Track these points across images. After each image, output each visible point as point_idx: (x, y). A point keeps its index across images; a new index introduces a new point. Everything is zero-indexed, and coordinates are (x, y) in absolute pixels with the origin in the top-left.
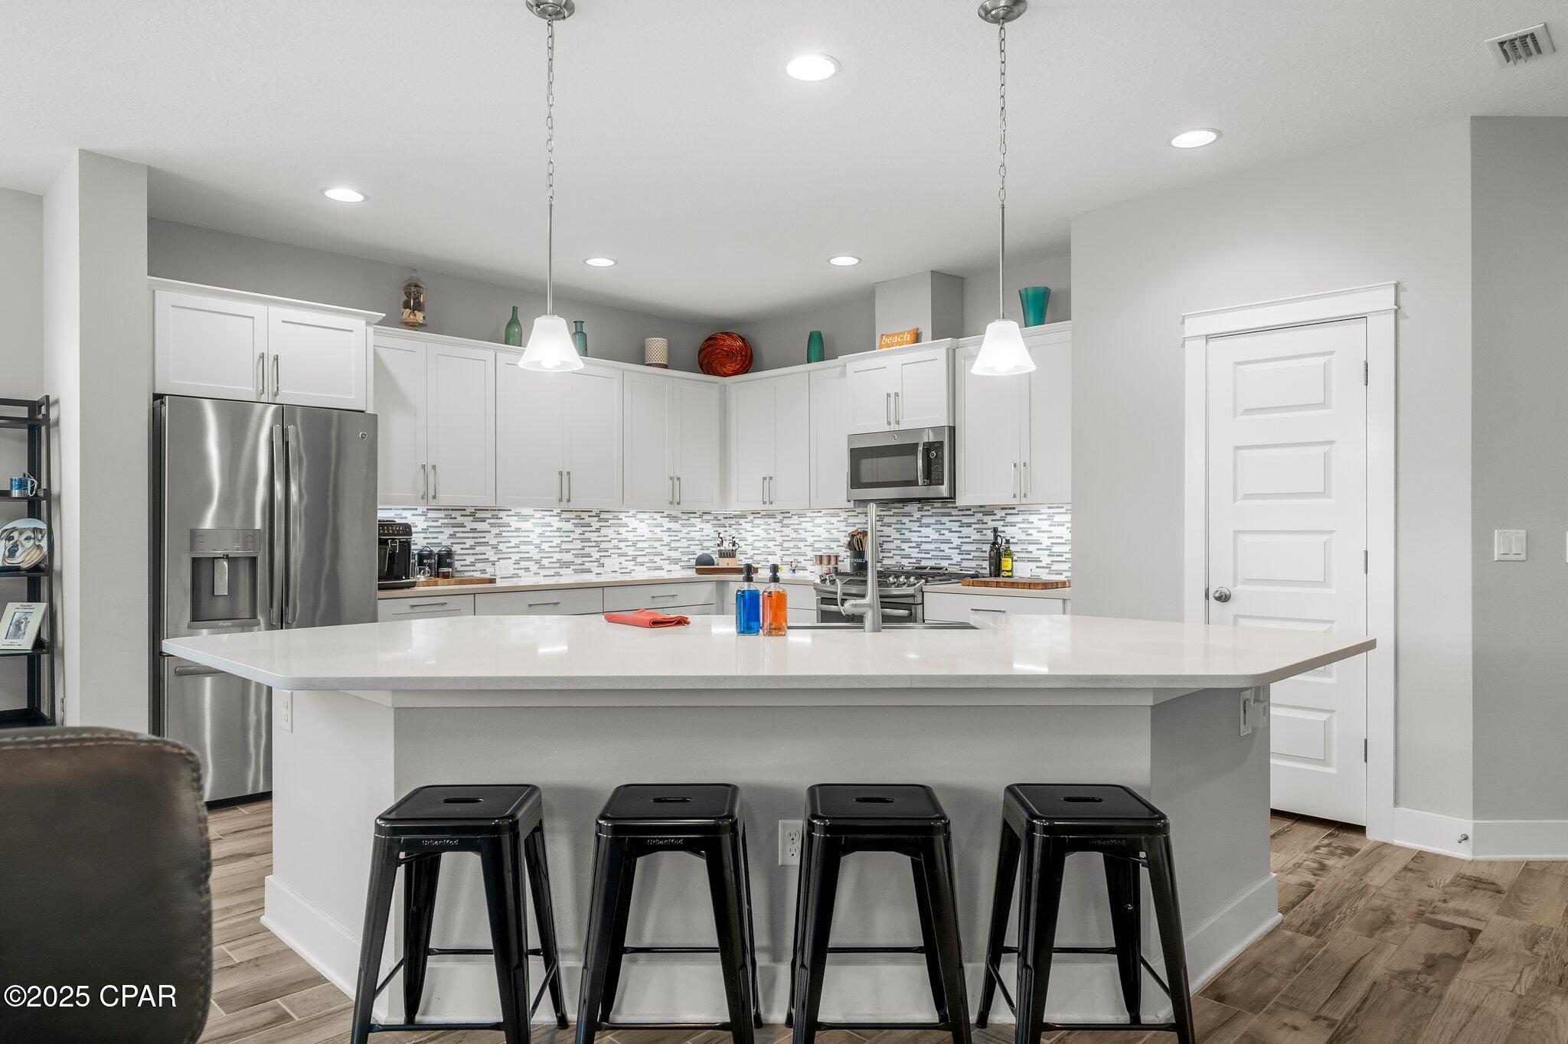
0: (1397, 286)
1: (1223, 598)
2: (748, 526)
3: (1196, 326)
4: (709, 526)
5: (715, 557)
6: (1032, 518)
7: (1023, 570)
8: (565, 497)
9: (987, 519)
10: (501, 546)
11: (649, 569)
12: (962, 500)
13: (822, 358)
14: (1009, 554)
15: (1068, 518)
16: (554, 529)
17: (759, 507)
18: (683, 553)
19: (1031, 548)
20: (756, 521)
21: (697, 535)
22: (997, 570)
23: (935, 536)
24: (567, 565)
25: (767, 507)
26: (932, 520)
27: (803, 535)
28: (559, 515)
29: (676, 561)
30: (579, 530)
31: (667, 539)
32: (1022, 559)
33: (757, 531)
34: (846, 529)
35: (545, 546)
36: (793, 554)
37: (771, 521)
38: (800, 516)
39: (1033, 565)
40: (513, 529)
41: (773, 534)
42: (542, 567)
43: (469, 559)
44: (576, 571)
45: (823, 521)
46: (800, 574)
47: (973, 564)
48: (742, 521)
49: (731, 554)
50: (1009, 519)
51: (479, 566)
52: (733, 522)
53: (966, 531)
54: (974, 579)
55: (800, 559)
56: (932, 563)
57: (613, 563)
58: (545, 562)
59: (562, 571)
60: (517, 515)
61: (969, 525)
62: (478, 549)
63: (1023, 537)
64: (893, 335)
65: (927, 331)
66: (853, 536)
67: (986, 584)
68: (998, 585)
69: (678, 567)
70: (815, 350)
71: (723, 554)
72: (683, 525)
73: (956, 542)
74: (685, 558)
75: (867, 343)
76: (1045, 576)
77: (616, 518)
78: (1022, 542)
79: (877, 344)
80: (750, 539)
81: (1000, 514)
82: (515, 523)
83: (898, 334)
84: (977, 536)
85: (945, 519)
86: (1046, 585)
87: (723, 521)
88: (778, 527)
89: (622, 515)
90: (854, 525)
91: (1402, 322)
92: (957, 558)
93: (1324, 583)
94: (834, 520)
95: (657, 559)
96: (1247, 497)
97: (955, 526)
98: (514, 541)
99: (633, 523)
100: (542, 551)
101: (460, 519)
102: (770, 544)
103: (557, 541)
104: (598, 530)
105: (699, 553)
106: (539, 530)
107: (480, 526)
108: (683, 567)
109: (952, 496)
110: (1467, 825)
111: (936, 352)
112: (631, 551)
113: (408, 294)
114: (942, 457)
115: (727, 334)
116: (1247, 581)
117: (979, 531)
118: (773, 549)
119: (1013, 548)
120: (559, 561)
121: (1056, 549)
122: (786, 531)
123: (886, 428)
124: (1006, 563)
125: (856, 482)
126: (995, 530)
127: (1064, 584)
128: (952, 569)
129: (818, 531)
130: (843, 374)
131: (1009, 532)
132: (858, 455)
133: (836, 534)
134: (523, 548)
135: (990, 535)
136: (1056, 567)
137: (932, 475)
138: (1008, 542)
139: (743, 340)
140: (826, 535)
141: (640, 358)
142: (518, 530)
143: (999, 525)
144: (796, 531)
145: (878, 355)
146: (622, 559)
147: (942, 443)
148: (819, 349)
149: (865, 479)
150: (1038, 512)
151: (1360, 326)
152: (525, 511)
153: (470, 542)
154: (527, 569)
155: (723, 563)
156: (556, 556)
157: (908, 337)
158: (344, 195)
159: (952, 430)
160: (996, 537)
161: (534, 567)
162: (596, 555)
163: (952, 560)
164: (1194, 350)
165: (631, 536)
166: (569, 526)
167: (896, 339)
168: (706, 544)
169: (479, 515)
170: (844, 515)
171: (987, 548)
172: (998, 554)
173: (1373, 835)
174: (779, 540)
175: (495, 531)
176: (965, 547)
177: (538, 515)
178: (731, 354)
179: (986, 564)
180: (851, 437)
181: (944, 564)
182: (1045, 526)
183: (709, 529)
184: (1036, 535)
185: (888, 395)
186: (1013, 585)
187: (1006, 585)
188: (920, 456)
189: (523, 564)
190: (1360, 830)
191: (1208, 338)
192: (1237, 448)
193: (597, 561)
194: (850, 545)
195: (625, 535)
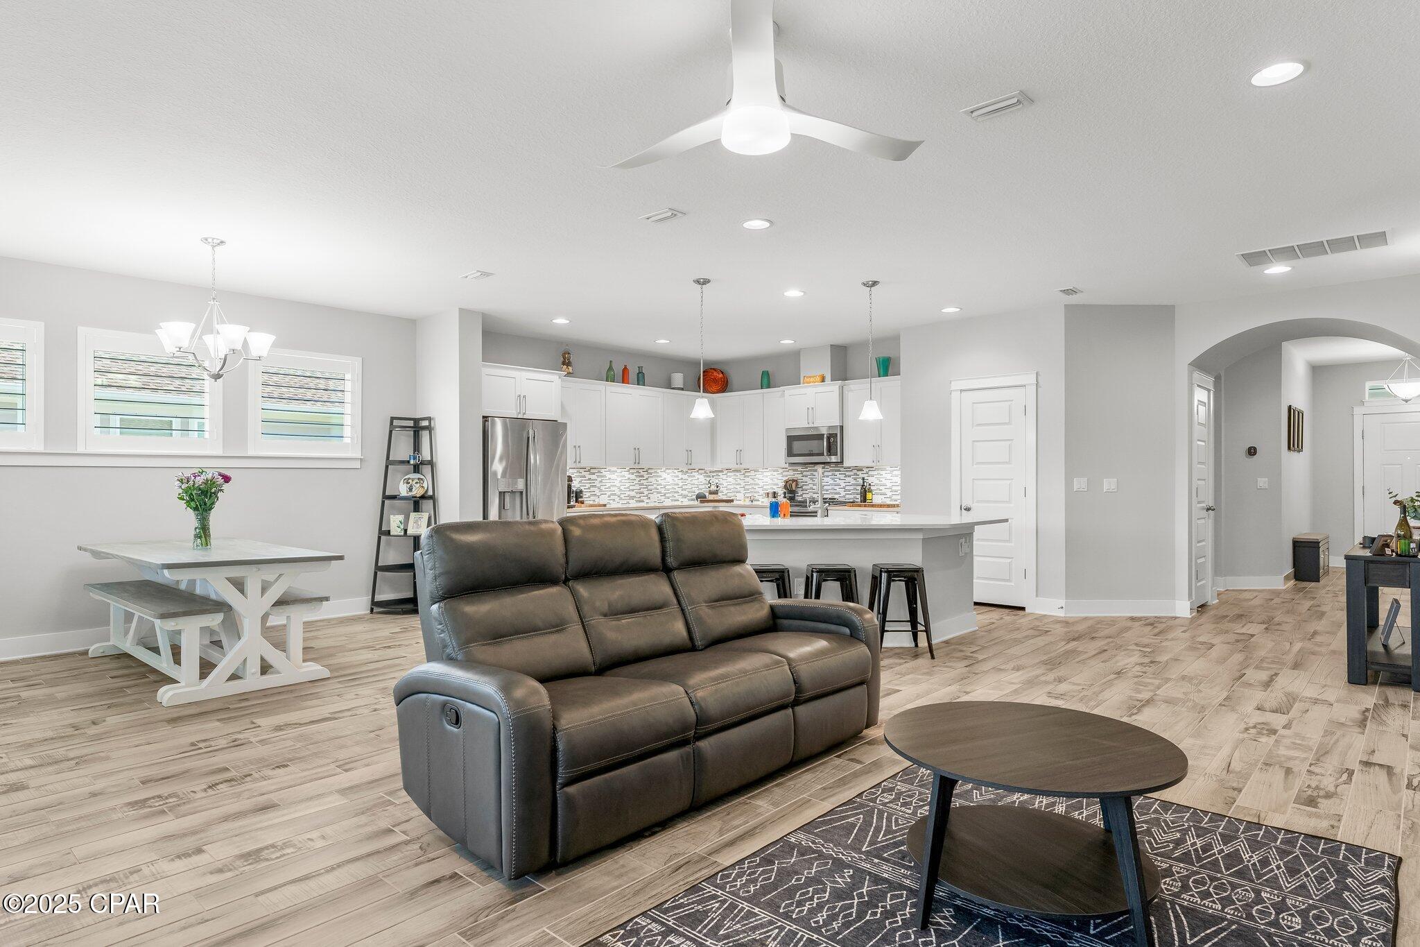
0: (1037, 373)
1: (968, 509)
2: (724, 477)
3: (956, 385)
4: (702, 476)
5: (707, 494)
6: (881, 472)
7: (877, 499)
8: (637, 461)
9: (858, 473)
10: (603, 488)
11: (672, 500)
12: (846, 464)
13: (769, 387)
14: (870, 491)
15: (899, 473)
16: (626, 478)
17: (734, 466)
18: (689, 492)
19: (881, 488)
20: (729, 474)
21: (696, 482)
22: (864, 499)
23: (832, 482)
24: (632, 498)
25: (738, 466)
26: (830, 474)
27: (757, 481)
28: (628, 471)
29: (685, 496)
30: (638, 479)
31: (681, 484)
32: (877, 494)
33: (729, 479)
34: (781, 478)
35: (622, 488)
36: (751, 492)
37: (738, 474)
38: (755, 471)
39: (883, 497)
40: (607, 478)
41: (739, 481)
42: (621, 499)
43: (588, 494)
44: (637, 501)
45: (769, 474)
46: (755, 503)
47: (852, 496)
48: (720, 474)
49: (716, 493)
50: (870, 473)
51: (592, 498)
52: (715, 474)
53: (848, 479)
54: (853, 503)
55: (755, 495)
56: (830, 496)
57: (655, 497)
58: (622, 496)
59: (631, 501)
60: (609, 471)
61: (849, 476)
62: (592, 489)
63: (878, 482)
64: (810, 377)
65: (828, 377)
66: (787, 482)
67: (860, 506)
68: (865, 506)
69: (686, 500)
70: (765, 381)
71: (711, 493)
72: (689, 476)
73: (843, 485)
74: (690, 495)
75: (795, 381)
76: (888, 502)
77: (656, 472)
78: (877, 485)
79: (802, 381)
80: (725, 484)
81: (866, 470)
82: (608, 475)
83: (813, 377)
84: (854, 482)
85: (837, 473)
86: (889, 506)
87: (709, 474)
88: (742, 477)
89: (658, 471)
90: (787, 476)
91: (1039, 389)
92: (843, 494)
93: (1009, 502)
94: (775, 473)
95: (676, 495)
96: (978, 463)
97: (842, 477)
98: (608, 485)
99: (664, 475)
100: (621, 490)
101: (584, 473)
102: (738, 487)
103: (628, 485)
104: (647, 479)
105: (697, 492)
106: (619, 479)
107: (593, 477)
108: (689, 500)
109: (842, 462)
110: (1062, 602)
111: (833, 388)
112: (663, 491)
113: (564, 358)
114: (837, 442)
115: (714, 369)
116: (978, 502)
117: (855, 479)
118: (739, 489)
119: (872, 488)
120: (629, 496)
121: (894, 488)
122: (747, 479)
123: (808, 426)
124: (869, 496)
125: (790, 453)
126: (863, 479)
127: (898, 506)
128: (841, 499)
129: (765, 479)
130: (783, 395)
131: (870, 480)
132: (791, 439)
133: (776, 481)
134: (612, 489)
135: (861, 482)
136: (894, 497)
137: (831, 450)
138: (870, 485)
139: (722, 373)
140: (770, 482)
141: (669, 385)
142: (610, 479)
143: (865, 476)
144: (753, 479)
145: (802, 387)
146: (659, 495)
147: (836, 434)
148: (767, 381)
149: (795, 452)
150: (885, 470)
151: (1023, 389)
152: (614, 469)
153: (588, 485)
154: (614, 500)
155: (711, 497)
156: (628, 493)
157: (818, 379)
158: (561, 321)
159: (842, 427)
160: (864, 483)
161: (617, 499)
162: (646, 493)
163: (841, 495)
164: (956, 395)
165: (663, 483)
166: (633, 477)
167: (812, 379)
168: (700, 487)
169: (592, 471)
170: (781, 471)
171: (859, 488)
172: (864, 492)
173: (1027, 610)
174: (743, 484)
175: (599, 479)
176: (847, 488)
177: (619, 471)
178: (715, 380)
179: (859, 496)
180: (787, 430)
181: (836, 496)
182: (889, 476)
183: (702, 478)
184: (884, 481)
185: (808, 408)
186: (873, 506)
187: (869, 506)
188: (825, 440)
189: (612, 497)
190: (1023, 609)
191: (961, 391)
192: (974, 441)
193: (647, 496)
194: (785, 487)
195: (660, 482)
